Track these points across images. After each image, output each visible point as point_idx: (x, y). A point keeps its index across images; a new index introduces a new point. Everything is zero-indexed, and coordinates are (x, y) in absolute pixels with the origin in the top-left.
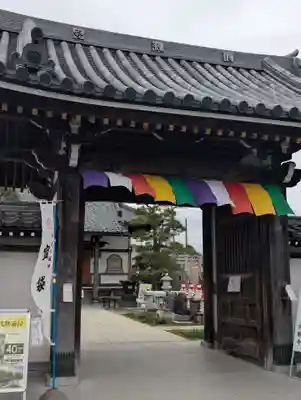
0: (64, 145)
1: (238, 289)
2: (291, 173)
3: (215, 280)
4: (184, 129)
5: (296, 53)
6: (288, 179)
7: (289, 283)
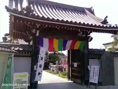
0: (35, 30)
1: (76, 67)
2: (90, 39)
3: (70, 64)
4: (62, 28)
5: (92, 7)
6: (89, 40)
7: (89, 65)
